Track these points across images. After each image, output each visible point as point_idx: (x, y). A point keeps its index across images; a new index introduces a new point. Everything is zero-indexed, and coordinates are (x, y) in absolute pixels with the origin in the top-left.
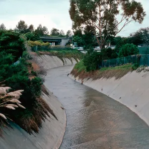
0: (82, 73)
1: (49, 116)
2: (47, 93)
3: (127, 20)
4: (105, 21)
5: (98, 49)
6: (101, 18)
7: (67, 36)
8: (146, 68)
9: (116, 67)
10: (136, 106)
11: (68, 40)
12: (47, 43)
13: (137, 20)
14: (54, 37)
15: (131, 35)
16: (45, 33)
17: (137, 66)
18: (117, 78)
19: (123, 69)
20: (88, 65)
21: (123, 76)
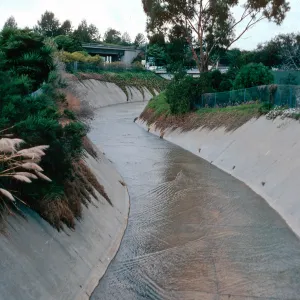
0: (164, 115)
1: (96, 197)
2: (94, 154)
3: (253, 17)
4: (211, 17)
5: (195, 73)
6: (203, 12)
7: (136, 44)
8: (287, 112)
9: (229, 107)
10: (263, 184)
11: (138, 52)
12: (96, 57)
13: (273, 18)
14: (109, 46)
15: (260, 47)
16: (94, 36)
17: (269, 107)
18: (229, 130)
19: (241, 112)
20: (174, 101)
21: (241, 124)
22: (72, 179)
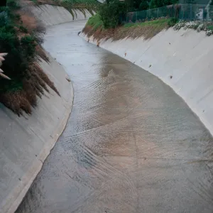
0: (99, 30)
1: (48, 91)
2: (47, 59)
8: (188, 24)
17: (175, 21)
18: (146, 39)
19: (156, 25)
20: (106, 19)
21: (155, 35)
22: (29, 78)
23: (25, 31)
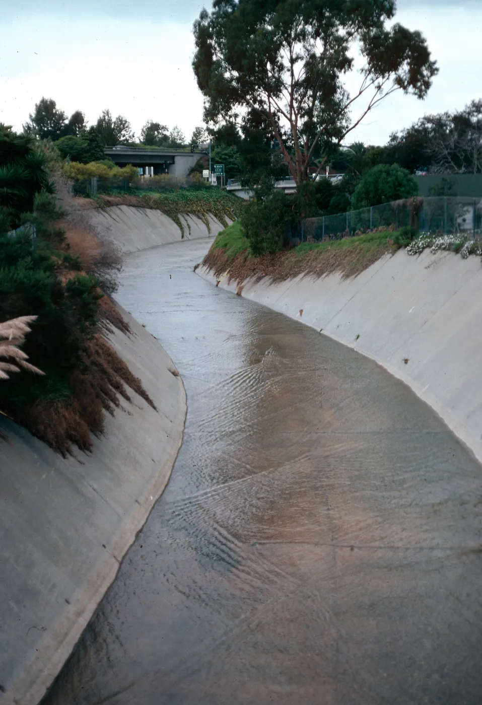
0: (241, 259)
1: (128, 398)
2: (124, 327)
3: (379, 87)
4: (310, 93)
5: (288, 185)
6: (296, 85)
7: (194, 144)
8: (440, 241)
9: (346, 240)
10: (406, 361)
11: (196, 157)
12: (127, 169)
13: (411, 89)
14: (150, 150)
15: (394, 138)
16: (124, 136)
17: (411, 235)
18: (347, 276)
19: (367, 245)
20: (256, 234)
21: (366, 267)
22: (85, 370)
23: (76, 266)
